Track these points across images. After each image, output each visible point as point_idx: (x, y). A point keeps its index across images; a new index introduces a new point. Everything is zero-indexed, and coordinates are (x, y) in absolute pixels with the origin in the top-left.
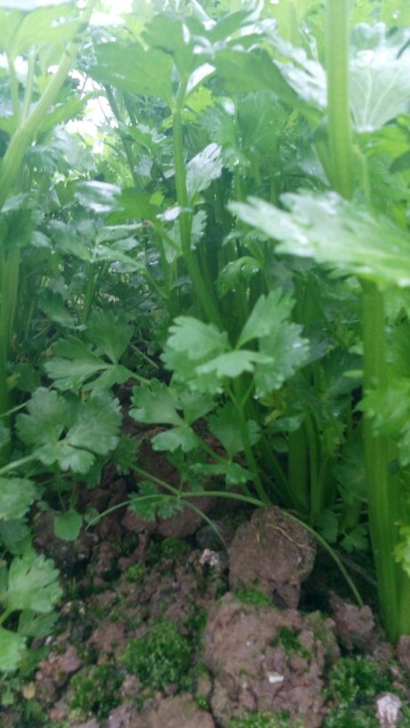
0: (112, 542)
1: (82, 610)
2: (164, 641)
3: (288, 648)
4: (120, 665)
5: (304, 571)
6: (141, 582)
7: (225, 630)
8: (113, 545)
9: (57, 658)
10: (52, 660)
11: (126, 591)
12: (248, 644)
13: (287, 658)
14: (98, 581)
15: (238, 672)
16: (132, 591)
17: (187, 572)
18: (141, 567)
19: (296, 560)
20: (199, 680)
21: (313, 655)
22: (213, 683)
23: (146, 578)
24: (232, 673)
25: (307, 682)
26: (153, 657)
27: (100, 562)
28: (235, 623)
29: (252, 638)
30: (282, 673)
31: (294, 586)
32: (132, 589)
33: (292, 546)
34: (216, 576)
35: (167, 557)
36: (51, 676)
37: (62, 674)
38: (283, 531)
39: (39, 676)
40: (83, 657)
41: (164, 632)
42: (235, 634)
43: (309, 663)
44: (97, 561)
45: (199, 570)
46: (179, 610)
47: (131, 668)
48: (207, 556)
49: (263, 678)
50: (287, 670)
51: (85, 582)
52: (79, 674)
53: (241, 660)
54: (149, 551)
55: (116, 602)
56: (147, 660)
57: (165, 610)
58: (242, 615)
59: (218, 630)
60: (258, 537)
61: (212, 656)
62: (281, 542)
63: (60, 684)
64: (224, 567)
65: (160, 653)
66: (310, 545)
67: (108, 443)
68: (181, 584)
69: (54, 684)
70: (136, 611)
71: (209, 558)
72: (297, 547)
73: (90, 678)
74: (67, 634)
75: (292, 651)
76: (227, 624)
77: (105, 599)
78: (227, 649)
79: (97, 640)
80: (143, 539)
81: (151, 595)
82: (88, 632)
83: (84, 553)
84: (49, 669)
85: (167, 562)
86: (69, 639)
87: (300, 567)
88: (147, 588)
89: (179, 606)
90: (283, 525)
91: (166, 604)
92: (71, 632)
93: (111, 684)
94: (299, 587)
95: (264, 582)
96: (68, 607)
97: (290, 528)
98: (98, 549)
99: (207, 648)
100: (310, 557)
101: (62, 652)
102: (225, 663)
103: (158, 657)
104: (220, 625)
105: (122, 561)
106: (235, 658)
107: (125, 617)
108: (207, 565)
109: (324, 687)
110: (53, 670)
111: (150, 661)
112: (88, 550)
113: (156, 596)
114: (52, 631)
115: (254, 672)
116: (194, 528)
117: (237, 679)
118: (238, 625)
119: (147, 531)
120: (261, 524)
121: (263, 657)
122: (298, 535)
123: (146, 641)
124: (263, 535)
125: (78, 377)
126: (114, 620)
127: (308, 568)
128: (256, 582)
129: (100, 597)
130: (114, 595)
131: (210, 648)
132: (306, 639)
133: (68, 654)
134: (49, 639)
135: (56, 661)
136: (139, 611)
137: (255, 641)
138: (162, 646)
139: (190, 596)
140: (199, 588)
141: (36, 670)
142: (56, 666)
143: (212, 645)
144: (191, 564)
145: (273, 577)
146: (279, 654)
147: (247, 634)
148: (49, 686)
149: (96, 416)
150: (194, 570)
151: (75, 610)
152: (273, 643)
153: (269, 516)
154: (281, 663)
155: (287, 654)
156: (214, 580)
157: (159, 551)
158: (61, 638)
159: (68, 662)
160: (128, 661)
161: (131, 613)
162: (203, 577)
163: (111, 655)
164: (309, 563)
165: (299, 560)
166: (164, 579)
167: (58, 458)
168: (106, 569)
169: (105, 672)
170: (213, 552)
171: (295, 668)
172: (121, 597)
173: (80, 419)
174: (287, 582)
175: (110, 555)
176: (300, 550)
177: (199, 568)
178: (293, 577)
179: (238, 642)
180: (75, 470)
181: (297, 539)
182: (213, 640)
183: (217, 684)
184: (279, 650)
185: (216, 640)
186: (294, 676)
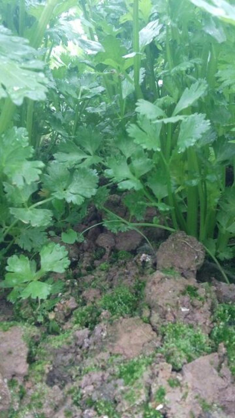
0: (90, 252)
1: (76, 283)
2: (122, 295)
3: (191, 296)
4: (99, 306)
5: (199, 263)
6: (108, 271)
7: (157, 286)
8: (91, 254)
9: (66, 301)
10: (62, 302)
11: (100, 275)
12: (170, 292)
13: (191, 301)
14: (84, 271)
15: (165, 305)
16: (103, 275)
17: (133, 265)
18: (107, 264)
19: (194, 257)
20: (143, 309)
21: (205, 300)
22: (151, 311)
23: (110, 269)
24: (162, 305)
25: (202, 312)
26: (116, 302)
27: (84, 262)
28: (162, 283)
29: (172, 289)
30: (188, 308)
31: (193, 271)
32: (103, 274)
33: (192, 250)
34: (149, 266)
35: (121, 259)
36: (62, 310)
37: (68, 310)
38: (187, 243)
39: (56, 310)
40: (78, 303)
41: (122, 292)
42: (163, 288)
43: (203, 303)
44: (83, 261)
45: (140, 264)
46: (129, 282)
47: (105, 307)
48: (144, 257)
49: (178, 309)
50: (191, 307)
51: (77, 271)
52: (77, 310)
53: (166, 300)
54: (111, 257)
55: (95, 279)
56: (113, 304)
57: (121, 282)
58: (166, 279)
59: (153, 286)
60: (173, 245)
61: (150, 298)
62: (186, 248)
63: (68, 314)
64: (154, 262)
65: (121, 300)
66: (202, 250)
67: (91, 192)
68: (130, 271)
69: (64, 314)
70: (106, 283)
71: (145, 258)
72: (195, 250)
73: (83, 311)
74: (70, 292)
75: (193, 298)
76: (158, 282)
77: (88, 278)
78: (158, 294)
79: (85, 295)
80: (108, 250)
81: (113, 277)
82: (80, 292)
83: (75, 257)
84: (62, 306)
85: (122, 261)
86: (71, 294)
87: (196, 261)
88: (111, 273)
89: (130, 279)
90: (187, 239)
91: (123, 279)
92: (72, 291)
93: (95, 315)
94: (195, 272)
95: (176, 268)
96: (68, 282)
97: (191, 241)
98: (83, 255)
99: (147, 295)
100: (202, 256)
101: (67, 299)
102: (157, 301)
103: (119, 303)
104: (154, 283)
105: (96, 262)
106: (163, 298)
107: (100, 285)
108: (144, 262)
109: (211, 315)
110: (64, 307)
111: (115, 304)
112: (77, 256)
113: (116, 277)
114: (61, 291)
115: (174, 305)
116: (135, 246)
117: (165, 307)
118: (164, 284)
119: (109, 247)
120: (175, 239)
121: (178, 298)
122: (195, 245)
123: (112, 296)
124: (176, 245)
125: (72, 162)
126: (94, 287)
127: (201, 262)
128: (172, 268)
129: (85, 278)
130: (93, 277)
131: (149, 295)
132: (202, 292)
133: (71, 300)
134: (60, 294)
135: (65, 303)
136: (108, 283)
137: (174, 291)
138: (121, 298)
139: (135, 276)
140: (140, 273)
141: (54, 307)
142: (65, 306)
143: (150, 293)
144: (136, 261)
145: (181, 266)
146: (186, 298)
147: (169, 288)
148: (62, 315)
149: (84, 178)
150: (137, 264)
151: (73, 283)
152: (183, 293)
153: (179, 235)
154: (188, 303)
155: (191, 299)
156: (148, 268)
157: (117, 257)
158: (66, 294)
159: (71, 303)
160: (103, 304)
161: (103, 284)
162: (142, 268)
163: (93, 303)
164: (201, 260)
165: (196, 257)
166: (120, 269)
167: (64, 197)
168: (88, 265)
169: (91, 308)
170: (147, 255)
171: (195, 305)
172: (97, 277)
173: (75, 179)
174: (189, 269)
175: (90, 259)
176: (197, 253)
177: (140, 263)
178: (192, 266)
179: (165, 292)
180: (74, 203)
181: (195, 247)
182: (150, 291)
183: (153, 312)
184: (186, 296)
185: (152, 290)
186: (195, 309)
